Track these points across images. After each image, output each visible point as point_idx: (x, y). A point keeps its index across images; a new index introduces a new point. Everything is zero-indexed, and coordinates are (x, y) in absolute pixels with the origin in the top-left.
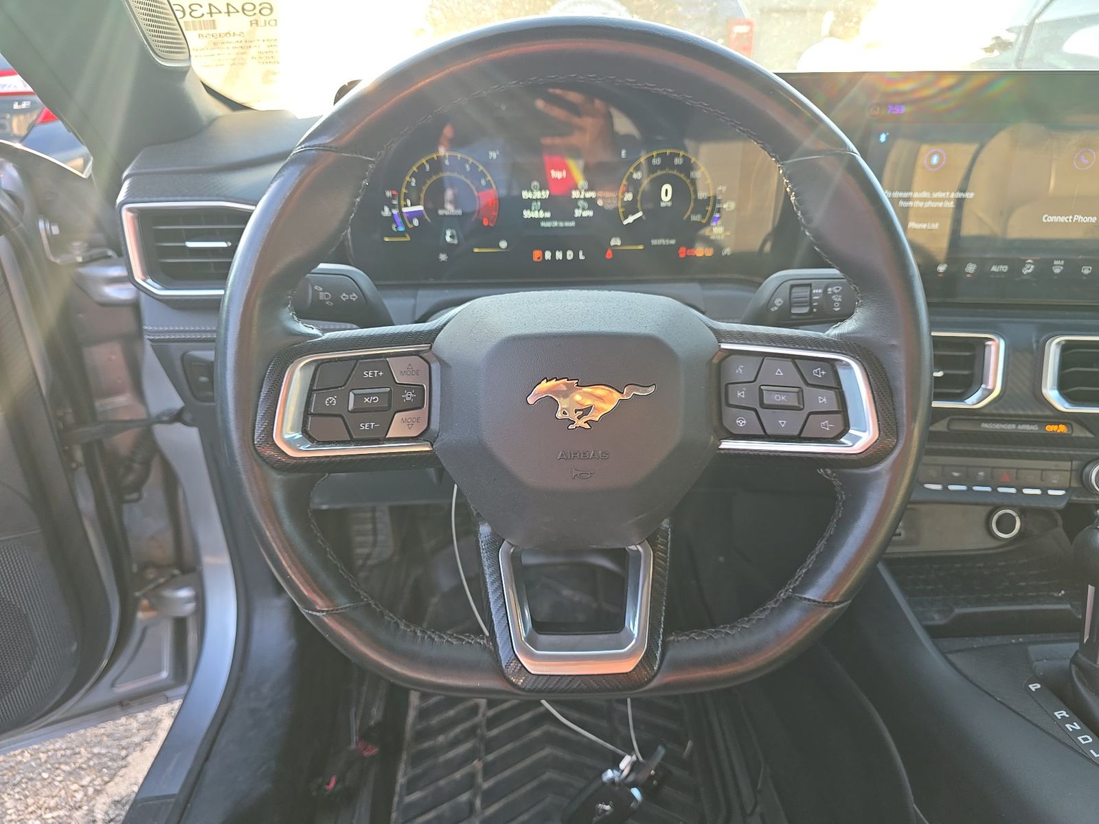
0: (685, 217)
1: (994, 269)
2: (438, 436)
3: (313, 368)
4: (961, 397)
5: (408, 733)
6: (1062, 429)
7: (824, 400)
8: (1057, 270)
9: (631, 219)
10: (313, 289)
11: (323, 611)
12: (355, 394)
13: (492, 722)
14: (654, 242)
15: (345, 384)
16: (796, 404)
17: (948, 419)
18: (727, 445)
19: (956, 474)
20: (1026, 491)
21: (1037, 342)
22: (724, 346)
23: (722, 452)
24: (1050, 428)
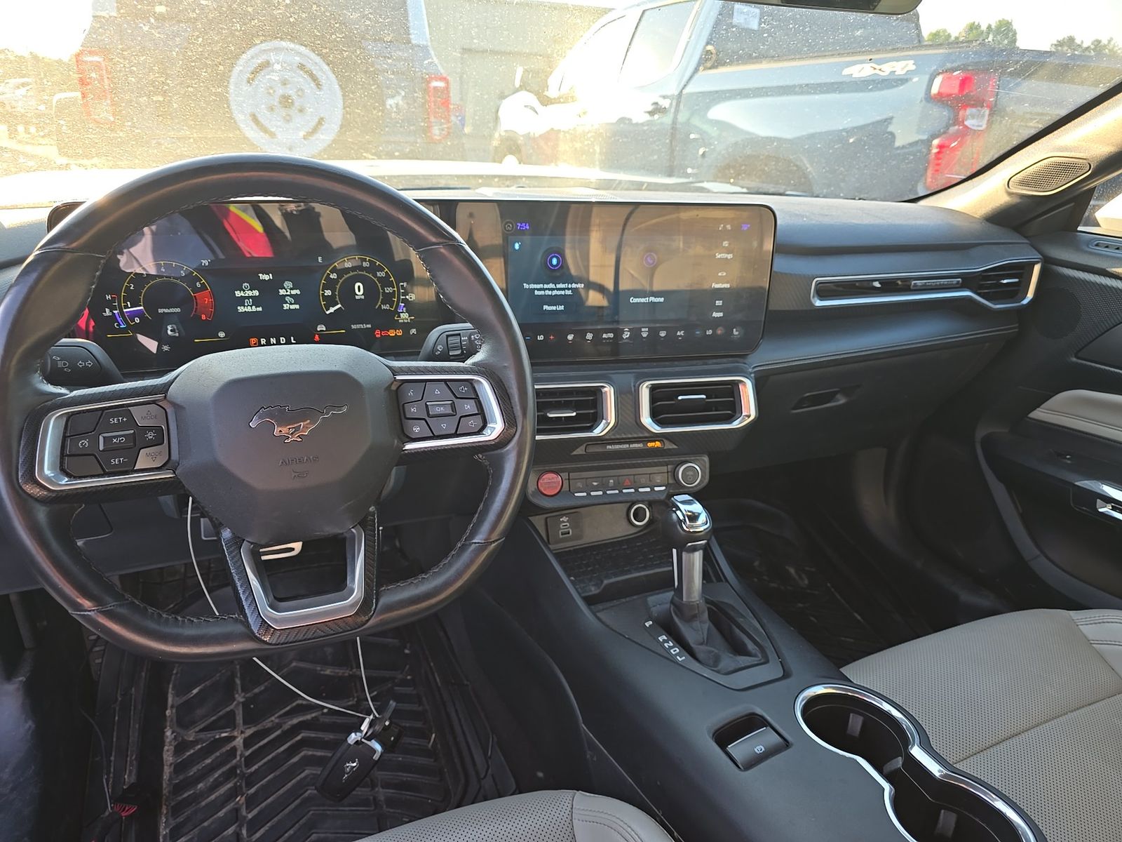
0: (377, 307)
1: (605, 336)
2: (179, 464)
3: (65, 419)
4: (590, 429)
5: (166, 790)
6: (658, 444)
7: (469, 407)
8: (645, 335)
9: (332, 310)
10: (51, 358)
11: (94, 610)
12: (104, 437)
13: (249, 761)
14: (354, 327)
15: (95, 429)
16: (451, 412)
17: (585, 445)
18: (409, 446)
19: (595, 484)
20: (641, 490)
21: (634, 386)
22: (398, 378)
23: (406, 452)
24: (650, 445)
